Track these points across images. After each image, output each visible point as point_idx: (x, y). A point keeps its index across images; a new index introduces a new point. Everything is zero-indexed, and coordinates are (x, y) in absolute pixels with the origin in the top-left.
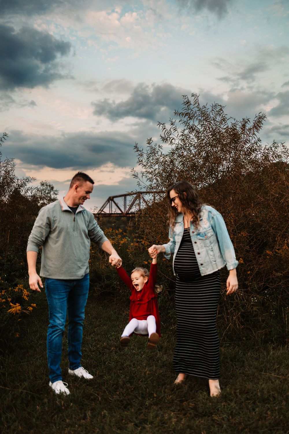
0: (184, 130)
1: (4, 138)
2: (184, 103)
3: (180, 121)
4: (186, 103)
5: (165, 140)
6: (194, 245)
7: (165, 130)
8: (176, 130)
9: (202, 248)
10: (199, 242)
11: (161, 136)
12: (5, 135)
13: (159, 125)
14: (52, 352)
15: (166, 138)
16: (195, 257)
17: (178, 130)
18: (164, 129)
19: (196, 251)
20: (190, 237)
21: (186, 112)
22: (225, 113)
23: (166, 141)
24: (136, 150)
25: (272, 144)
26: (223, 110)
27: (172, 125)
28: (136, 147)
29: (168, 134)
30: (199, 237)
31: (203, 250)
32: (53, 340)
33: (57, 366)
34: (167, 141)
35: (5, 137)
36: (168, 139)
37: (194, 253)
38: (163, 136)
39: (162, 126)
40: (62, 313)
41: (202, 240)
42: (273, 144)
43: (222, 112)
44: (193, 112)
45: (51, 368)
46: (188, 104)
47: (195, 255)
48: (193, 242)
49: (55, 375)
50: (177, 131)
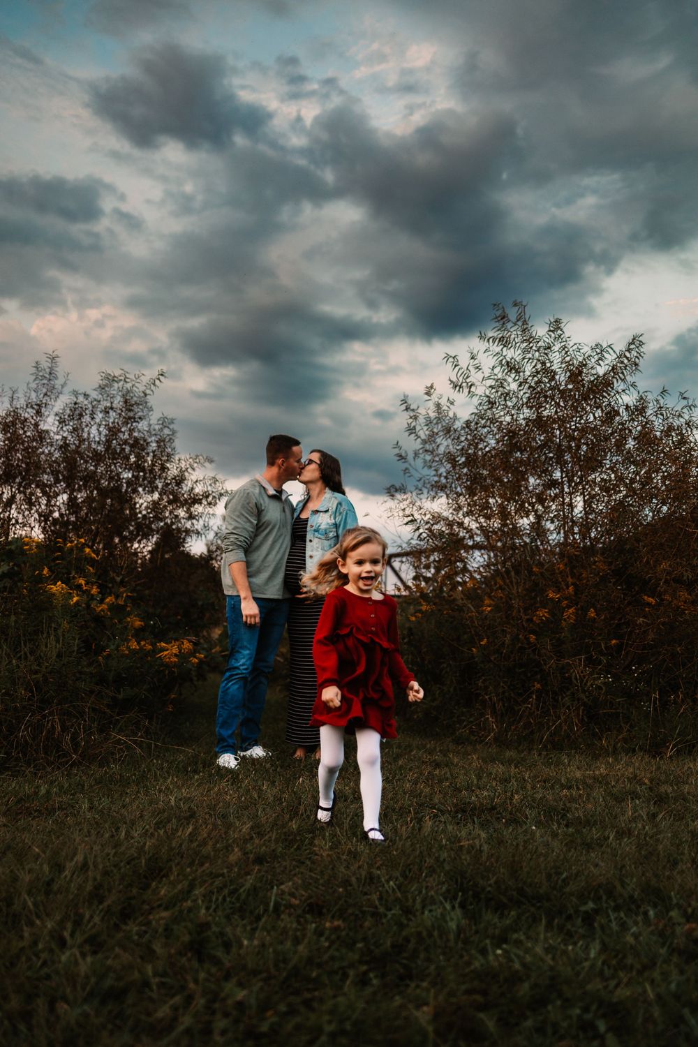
0: (493, 367)
1: (159, 379)
2: (497, 318)
3: (485, 352)
4: (499, 319)
5: (458, 388)
6: (308, 543)
7: (457, 368)
8: (480, 369)
9: (317, 551)
10: (315, 541)
11: (450, 380)
12: (162, 375)
13: (446, 359)
14: (226, 708)
15: (459, 384)
16: (305, 560)
17: (483, 368)
18: (456, 366)
19: (308, 553)
20: (306, 531)
21: (500, 336)
22: (567, 334)
23: (459, 390)
24: (403, 407)
25: (659, 393)
26: (564, 330)
27: (473, 360)
28: (404, 401)
29: (463, 375)
30: (316, 533)
31: (317, 553)
32: (229, 688)
33: (230, 732)
34: (461, 390)
35: (161, 378)
36: (464, 385)
37: (305, 553)
38: (454, 379)
39: (453, 360)
40: (249, 649)
41: (319, 538)
42: (662, 393)
43: (561, 333)
44: (511, 335)
45: (220, 733)
46: (504, 320)
47: (305, 557)
48: (308, 540)
49: (225, 744)
50: (481, 371)
